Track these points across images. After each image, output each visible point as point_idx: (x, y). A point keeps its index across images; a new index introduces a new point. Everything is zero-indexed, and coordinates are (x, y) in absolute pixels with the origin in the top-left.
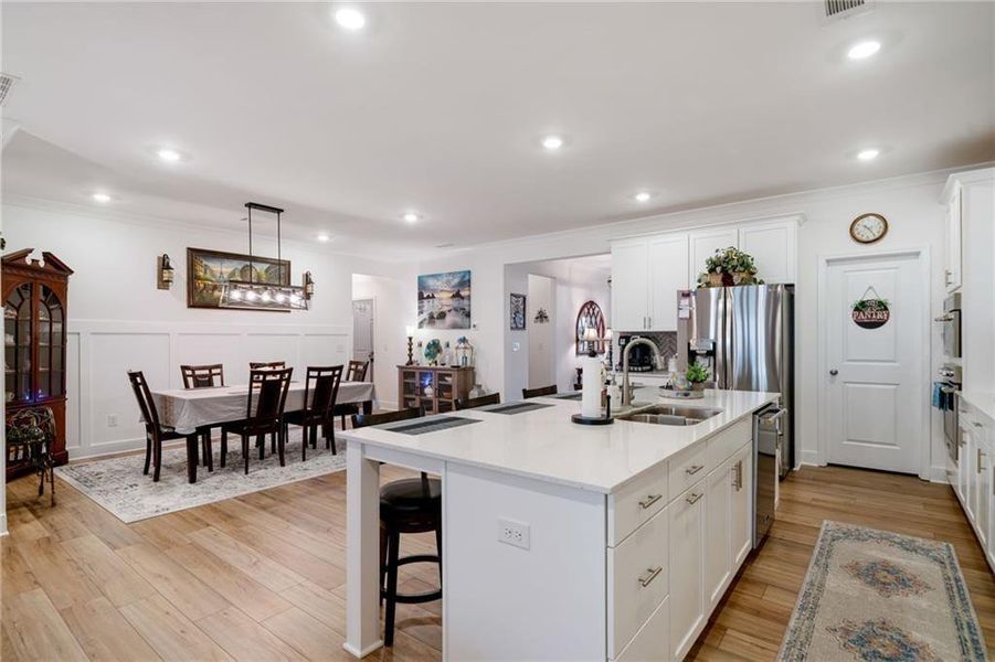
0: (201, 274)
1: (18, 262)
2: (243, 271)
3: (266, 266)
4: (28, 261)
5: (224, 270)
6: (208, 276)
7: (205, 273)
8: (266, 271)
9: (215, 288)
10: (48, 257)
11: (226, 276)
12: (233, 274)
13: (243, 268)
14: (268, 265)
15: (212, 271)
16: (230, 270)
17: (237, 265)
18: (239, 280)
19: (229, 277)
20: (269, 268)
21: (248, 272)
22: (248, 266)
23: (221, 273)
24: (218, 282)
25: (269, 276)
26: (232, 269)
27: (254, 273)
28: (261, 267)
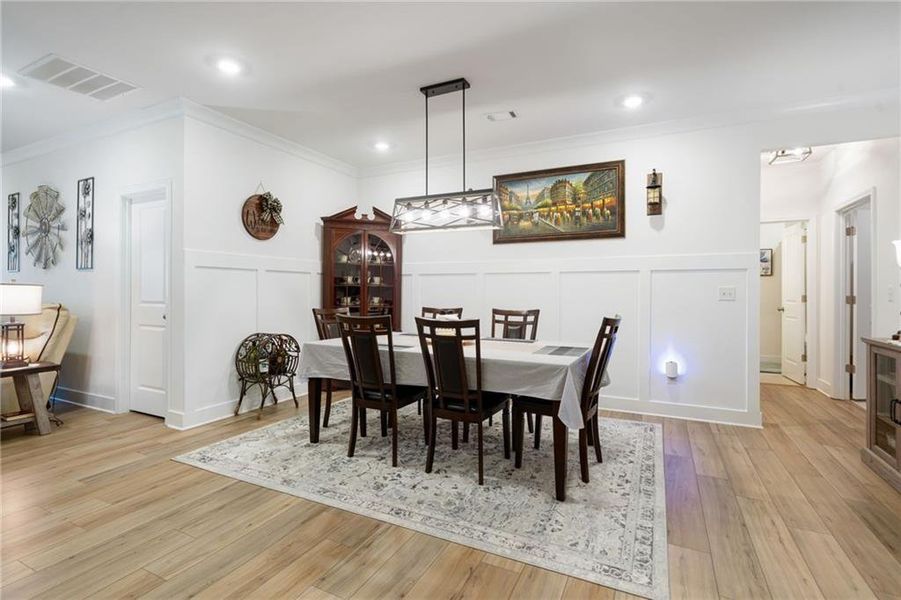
0: (507, 203)
1: (348, 217)
2: (554, 190)
3: (584, 176)
5: (531, 193)
6: (514, 204)
7: (511, 200)
8: (586, 183)
9: (521, 217)
10: (376, 212)
11: (533, 201)
12: (541, 196)
13: (555, 185)
14: (588, 174)
15: (517, 198)
16: (537, 193)
17: (547, 183)
18: (549, 201)
19: (537, 201)
20: (589, 178)
21: (561, 190)
22: (560, 182)
23: (528, 198)
24: (524, 209)
25: (590, 189)
26: (540, 191)
27: (568, 190)
28: (577, 181)
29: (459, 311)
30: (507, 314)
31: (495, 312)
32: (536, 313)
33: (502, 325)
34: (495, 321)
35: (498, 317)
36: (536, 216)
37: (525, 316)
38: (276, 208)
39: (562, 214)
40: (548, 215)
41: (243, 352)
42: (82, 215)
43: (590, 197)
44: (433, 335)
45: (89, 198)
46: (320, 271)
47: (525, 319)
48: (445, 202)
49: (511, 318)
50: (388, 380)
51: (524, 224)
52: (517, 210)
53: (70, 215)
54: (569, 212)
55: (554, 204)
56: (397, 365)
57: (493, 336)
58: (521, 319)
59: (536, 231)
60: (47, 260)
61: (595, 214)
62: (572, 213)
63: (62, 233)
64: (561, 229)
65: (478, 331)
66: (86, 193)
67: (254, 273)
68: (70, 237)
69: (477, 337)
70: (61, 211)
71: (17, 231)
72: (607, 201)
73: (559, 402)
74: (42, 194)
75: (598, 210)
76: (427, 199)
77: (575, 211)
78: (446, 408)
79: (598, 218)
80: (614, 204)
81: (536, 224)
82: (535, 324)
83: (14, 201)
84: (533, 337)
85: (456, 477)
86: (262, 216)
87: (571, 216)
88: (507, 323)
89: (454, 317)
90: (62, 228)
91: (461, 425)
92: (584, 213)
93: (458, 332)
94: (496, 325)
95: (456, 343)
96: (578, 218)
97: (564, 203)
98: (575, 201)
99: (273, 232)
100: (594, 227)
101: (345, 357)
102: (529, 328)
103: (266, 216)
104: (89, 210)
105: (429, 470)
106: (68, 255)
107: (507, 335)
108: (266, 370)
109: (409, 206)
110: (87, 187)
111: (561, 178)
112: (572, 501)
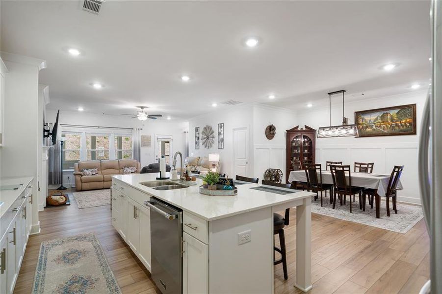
0: (360, 122)
1: (296, 130)
2: (382, 117)
3: (397, 111)
4: (299, 129)
5: (372, 118)
6: (364, 122)
7: (362, 121)
8: (398, 113)
9: (367, 127)
10: (306, 127)
11: (372, 121)
12: (377, 119)
13: (383, 115)
14: (399, 110)
15: (365, 120)
16: (375, 118)
17: (380, 114)
18: (380, 121)
19: (375, 121)
20: (399, 112)
21: (386, 117)
22: (385, 113)
23: (370, 120)
24: (368, 124)
25: (399, 116)
26: (376, 117)
27: (389, 117)
28: (393, 113)
29: (341, 163)
30: (361, 164)
31: (356, 163)
32: (372, 164)
33: (359, 168)
34: (355, 167)
35: (357, 165)
36: (374, 127)
37: (368, 165)
38: (274, 129)
39: (386, 126)
40: (380, 126)
41: (267, 173)
42: (219, 134)
43: (400, 118)
44: (335, 169)
45: (222, 129)
46: (285, 148)
47: (368, 166)
48: (337, 129)
49: (362, 166)
50: (319, 182)
51: (368, 130)
52: (366, 124)
53: (216, 134)
54: (389, 125)
55: (383, 122)
56: (322, 178)
57: (355, 171)
58: (366, 166)
59: (374, 132)
60: (209, 146)
61: (402, 126)
62: (391, 125)
63: (214, 139)
64: (386, 132)
65: (349, 168)
66: (221, 128)
67: (268, 150)
68: (216, 140)
69: (349, 170)
70: (213, 133)
71: (198, 138)
72: (408, 120)
73: (377, 190)
74: (207, 129)
75: (403, 124)
76: (330, 128)
77: (392, 125)
78: (339, 190)
79: (403, 127)
80: (411, 121)
81: (374, 130)
82: (372, 168)
83: (197, 130)
84: (371, 172)
85: (342, 211)
86: (270, 132)
87: (391, 126)
88: (360, 167)
89: (340, 164)
90: (213, 137)
91: (343, 195)
92: (397, 125)
93: (343, 169)
94: (356, 168)
95: (343, 172)
96: (394, 127)
97: (387, 121)
98: (392, 120)
99: (273, 137)
100: (401, 131)
101: (305, 175)
102: (370, 169)
103: (272, 132)
104: (222, 133)
105: (333, 208)
106: (215, 145)
107: (360, 171)
108: (274, 179)
109: (324, 130)
110: (221, 126)
111: (385, 112)
112: (382, 218)
